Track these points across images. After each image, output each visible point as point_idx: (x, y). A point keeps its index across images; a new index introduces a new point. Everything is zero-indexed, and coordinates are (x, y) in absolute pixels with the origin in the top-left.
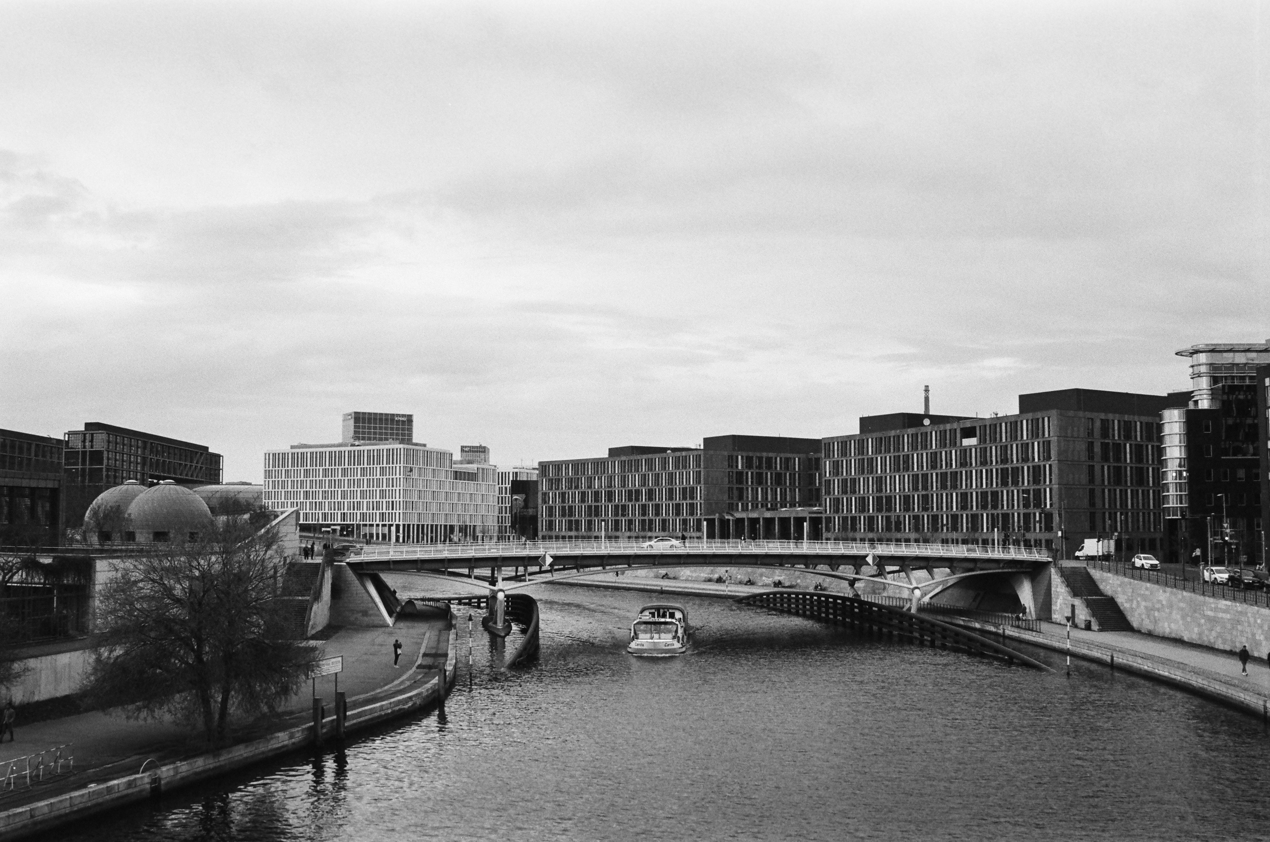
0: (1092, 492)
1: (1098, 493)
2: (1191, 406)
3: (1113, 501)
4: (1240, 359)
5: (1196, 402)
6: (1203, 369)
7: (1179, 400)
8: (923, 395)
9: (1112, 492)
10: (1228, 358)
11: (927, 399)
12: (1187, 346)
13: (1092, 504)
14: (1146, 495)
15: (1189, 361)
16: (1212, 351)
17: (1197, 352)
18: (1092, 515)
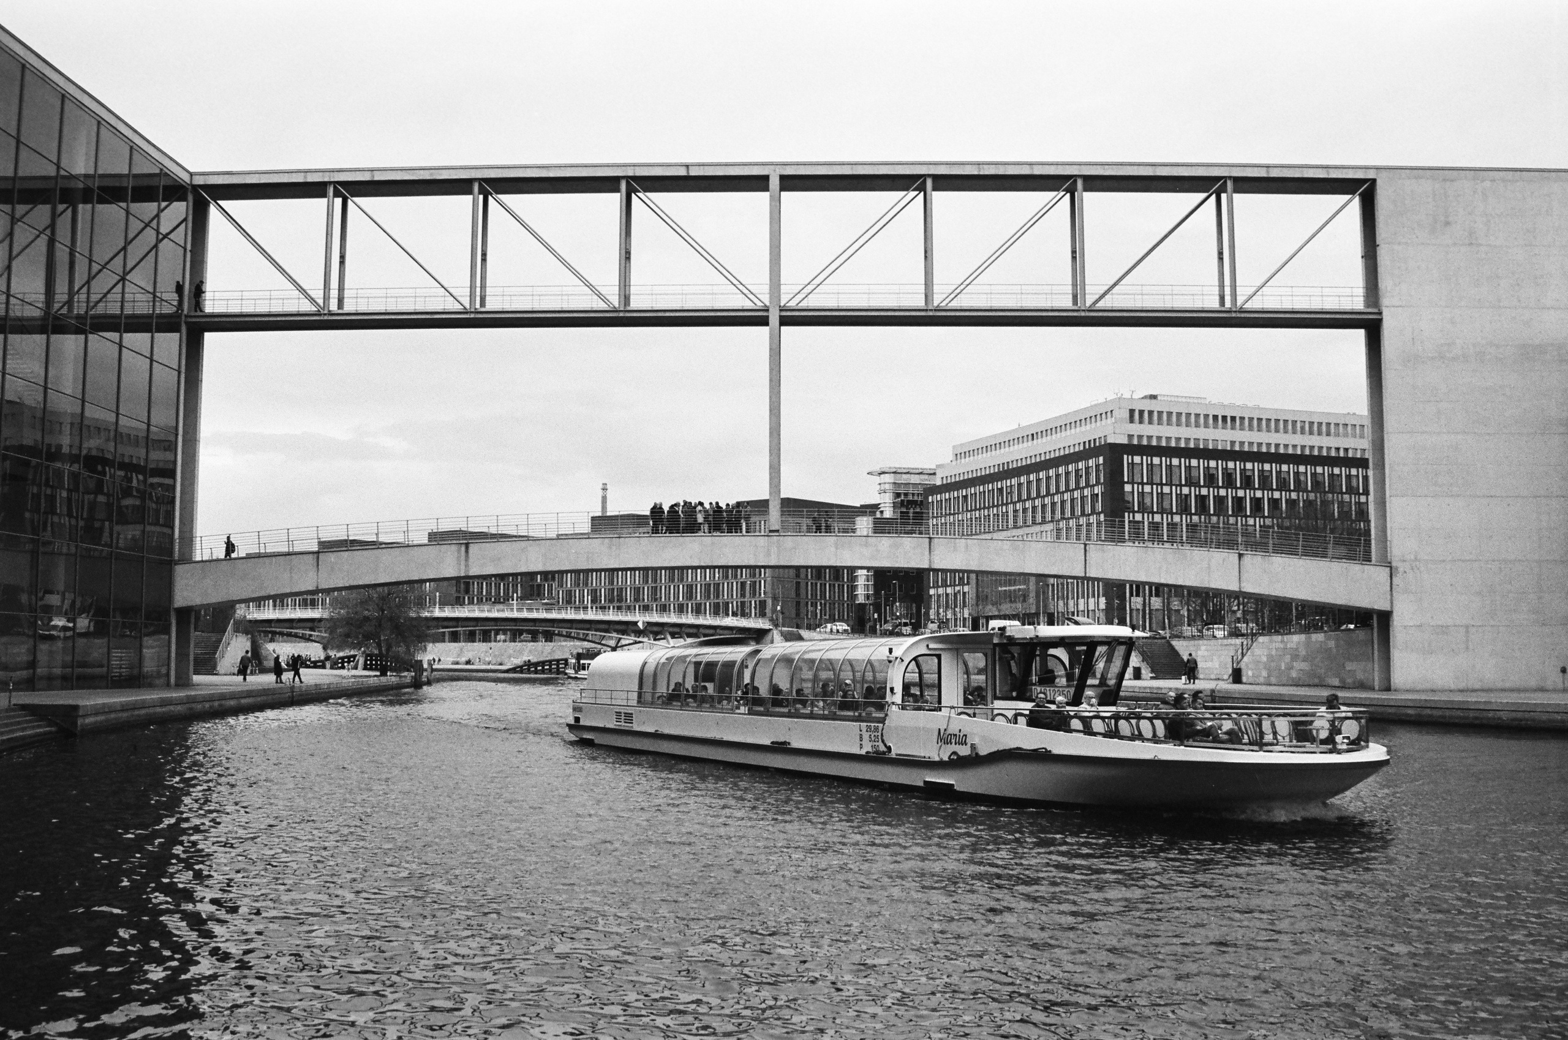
0: (798, 584)
1: (803, 585)
2: (878, 515)
3: (814, 595)
4: (915, 479)
5: (882, 512)
6: (887, 487)
7: (870, 509)
8: (600, 493)
9: (814, 586)
10: (904, 479)
11: (604, 499)
12: (877, 468)
13: (798, 594)
14: (841, 587)
15: (877, 479)
16: (894, 473)
17: (884, 473)
18: (798, 603)
